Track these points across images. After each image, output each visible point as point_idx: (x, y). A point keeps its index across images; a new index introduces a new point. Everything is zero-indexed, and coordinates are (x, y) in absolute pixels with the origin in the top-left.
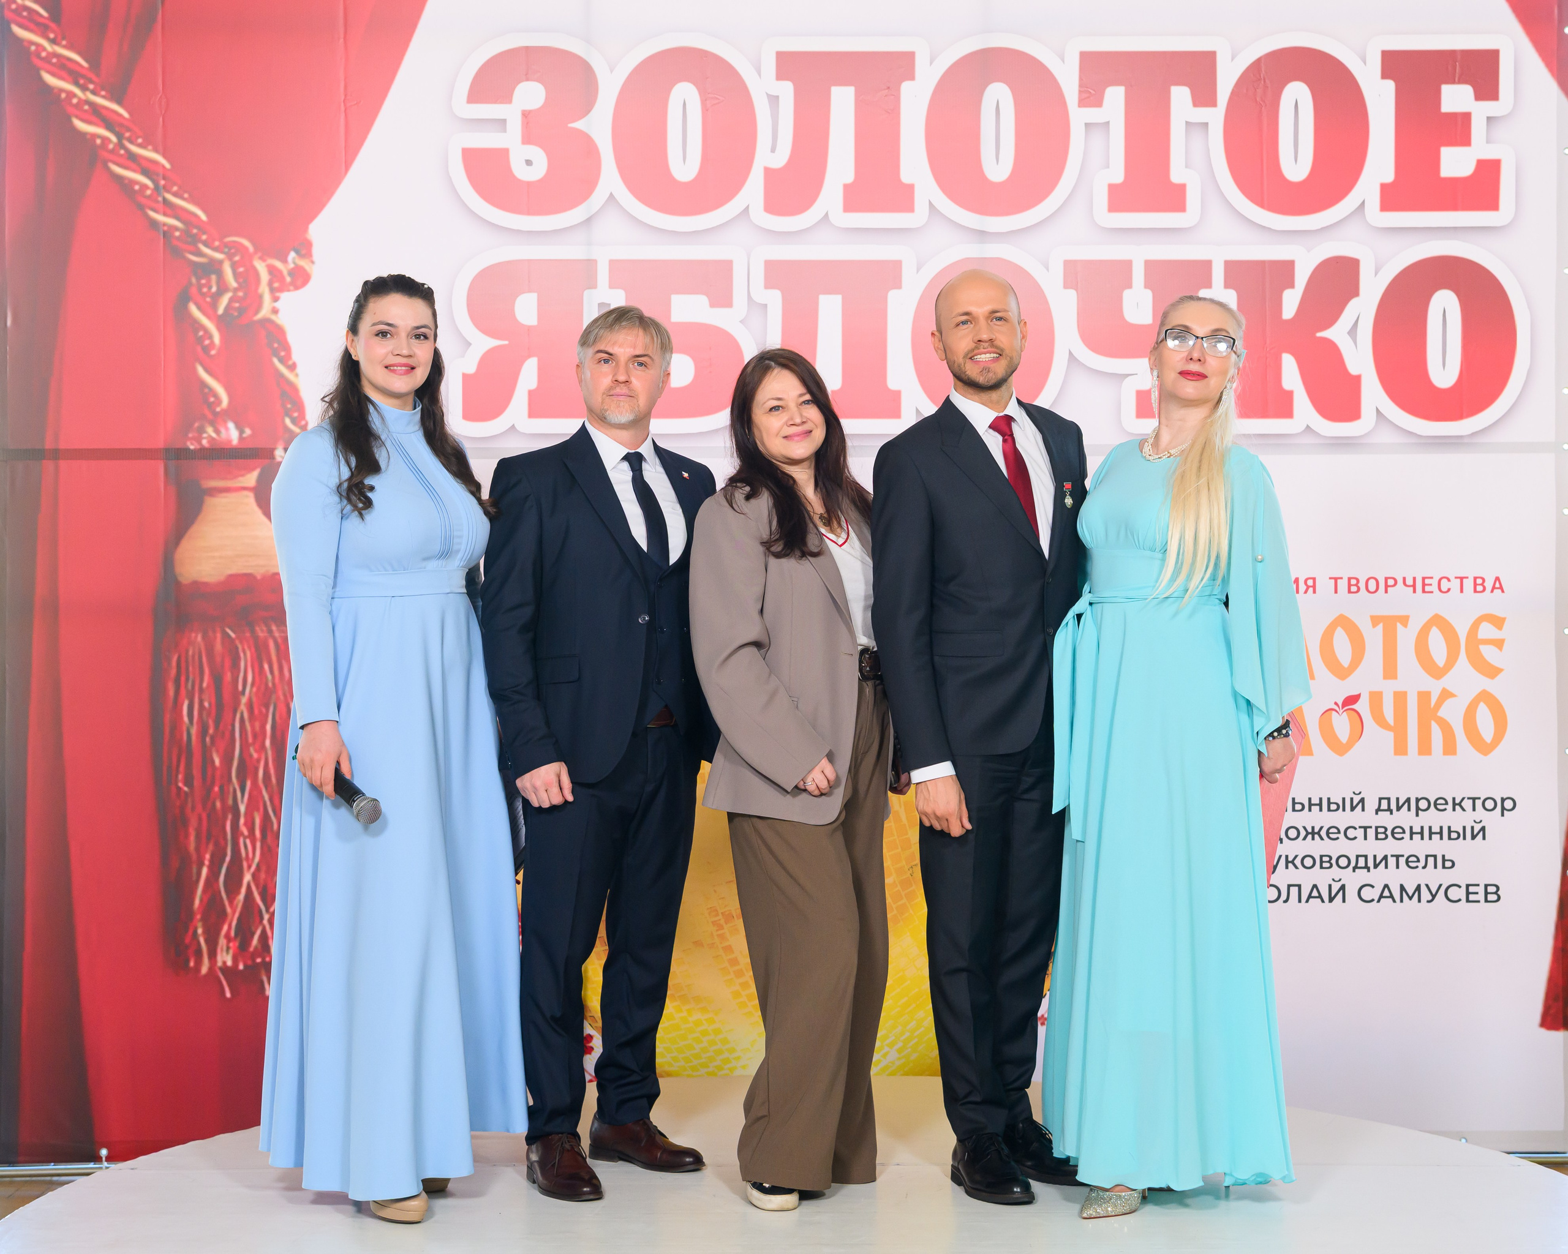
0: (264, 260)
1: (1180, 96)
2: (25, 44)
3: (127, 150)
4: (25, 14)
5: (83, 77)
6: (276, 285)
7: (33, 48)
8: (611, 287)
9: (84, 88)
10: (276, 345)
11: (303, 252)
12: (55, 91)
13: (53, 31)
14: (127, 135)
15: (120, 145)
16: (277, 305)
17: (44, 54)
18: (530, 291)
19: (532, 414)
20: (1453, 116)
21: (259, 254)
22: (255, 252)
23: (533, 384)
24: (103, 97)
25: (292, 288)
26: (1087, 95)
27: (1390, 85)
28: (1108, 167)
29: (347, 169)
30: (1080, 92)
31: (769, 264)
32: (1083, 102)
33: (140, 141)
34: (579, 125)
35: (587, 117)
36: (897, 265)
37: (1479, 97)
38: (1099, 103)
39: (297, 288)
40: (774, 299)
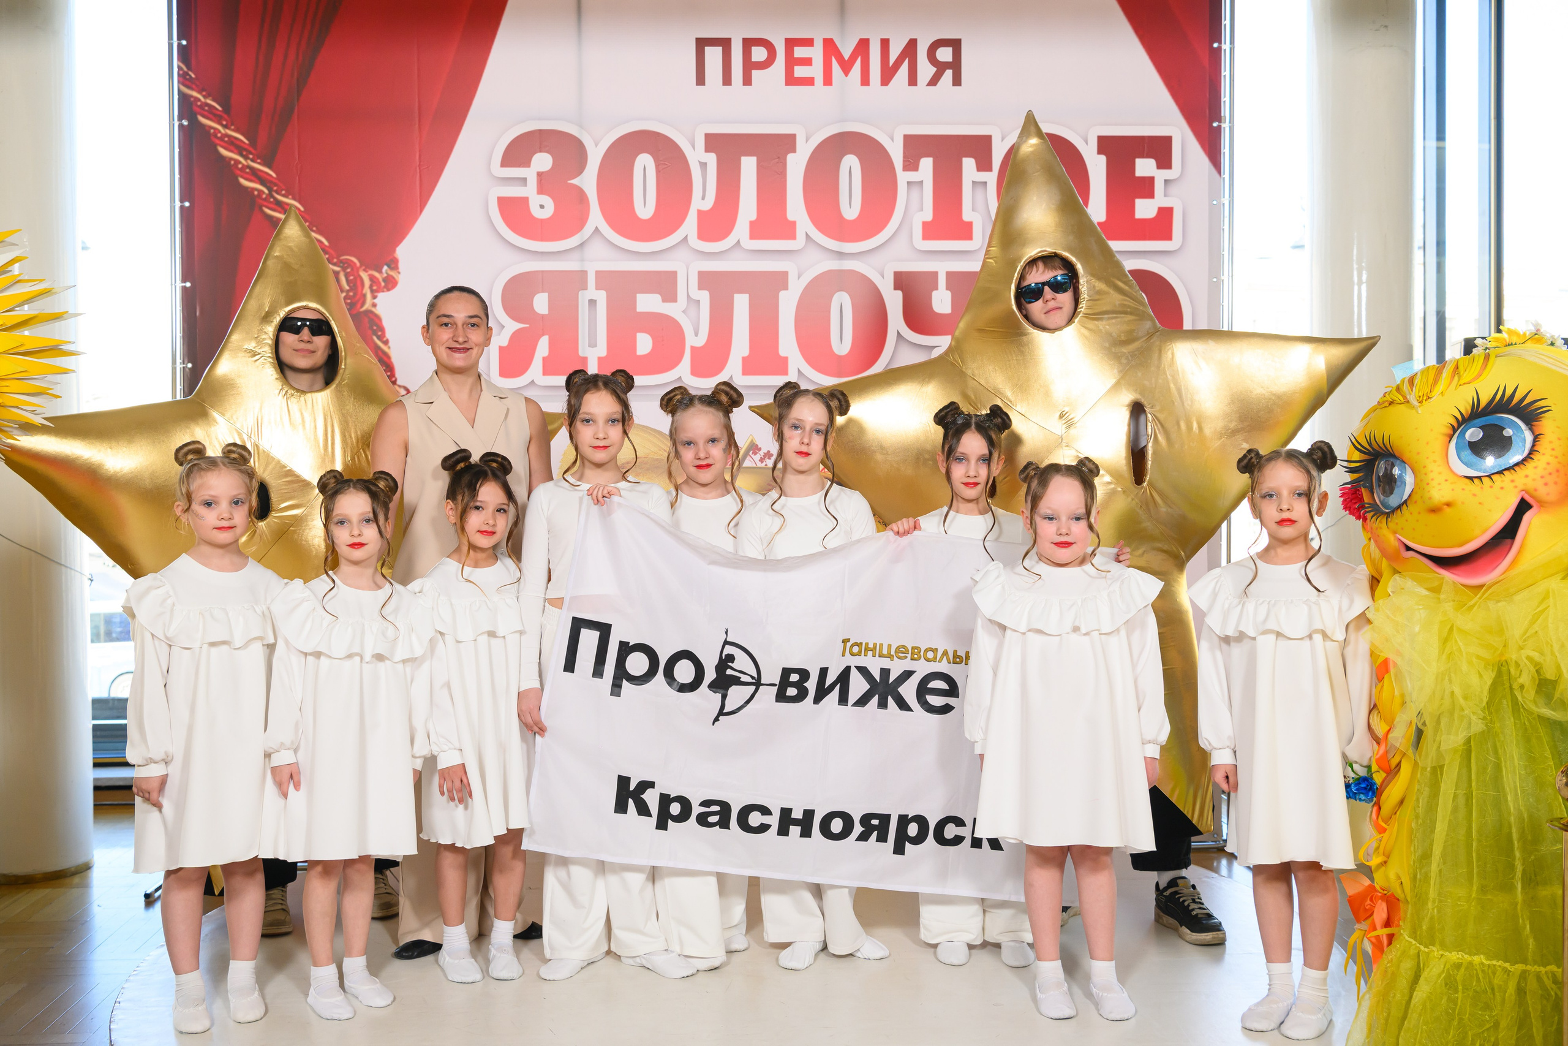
0: (367, 272)
1: (969, 164)
2: (207, 128)
3: (275, 199)
4: (206, 108)
5: (246, 150)
6: (375, 288)
7: (212, 131)
8: (597, 289)
9: (246, 158)
10: (375, 328)
11: (392, 266)
12: (227, 159)
13: (225, 120)
14: (275, 188)
15: (270, 195)
16: (376, 301)
17: (219, 135)
18: (543, 291)
19: (545, 373)
20: (1144, 179)
21: (363, 268)
22: (361, 266)
23: (546, 353)
24: (259, 163)
25: (385, 290)
26: (908, 163)
27: (1103, 159)
28: (922, 210)
29: (421, 211)
30: (904, 161)
31: (701, 274)
32: (906, 168)
33: (283, 192)
34: (575, 181)
35: (581, 175)
36: (785, 274)
37: (1159, 167)
38: (915, 168)
39: (389, 290)
40: (704, 297)
